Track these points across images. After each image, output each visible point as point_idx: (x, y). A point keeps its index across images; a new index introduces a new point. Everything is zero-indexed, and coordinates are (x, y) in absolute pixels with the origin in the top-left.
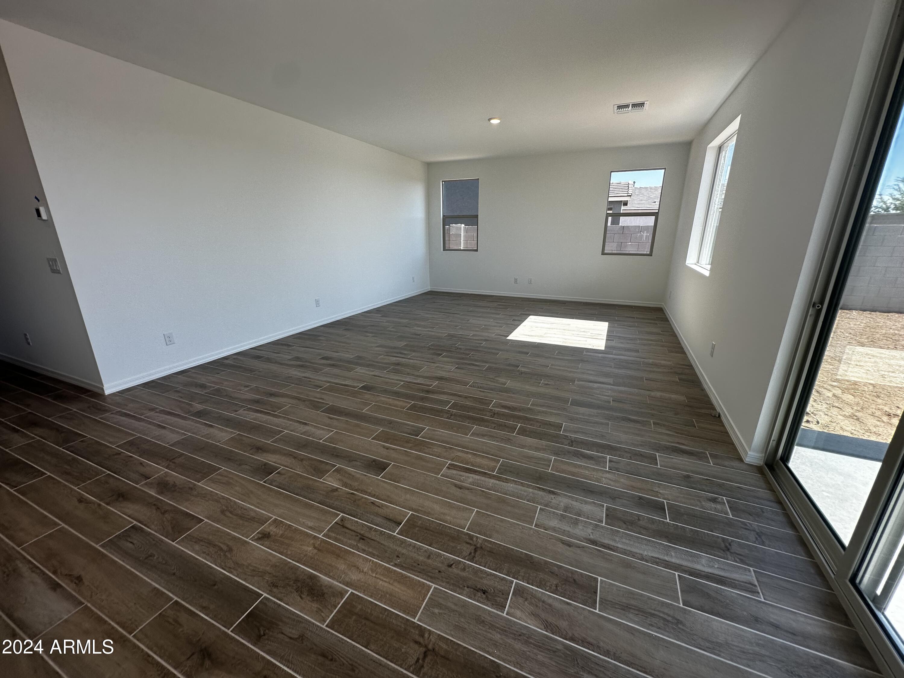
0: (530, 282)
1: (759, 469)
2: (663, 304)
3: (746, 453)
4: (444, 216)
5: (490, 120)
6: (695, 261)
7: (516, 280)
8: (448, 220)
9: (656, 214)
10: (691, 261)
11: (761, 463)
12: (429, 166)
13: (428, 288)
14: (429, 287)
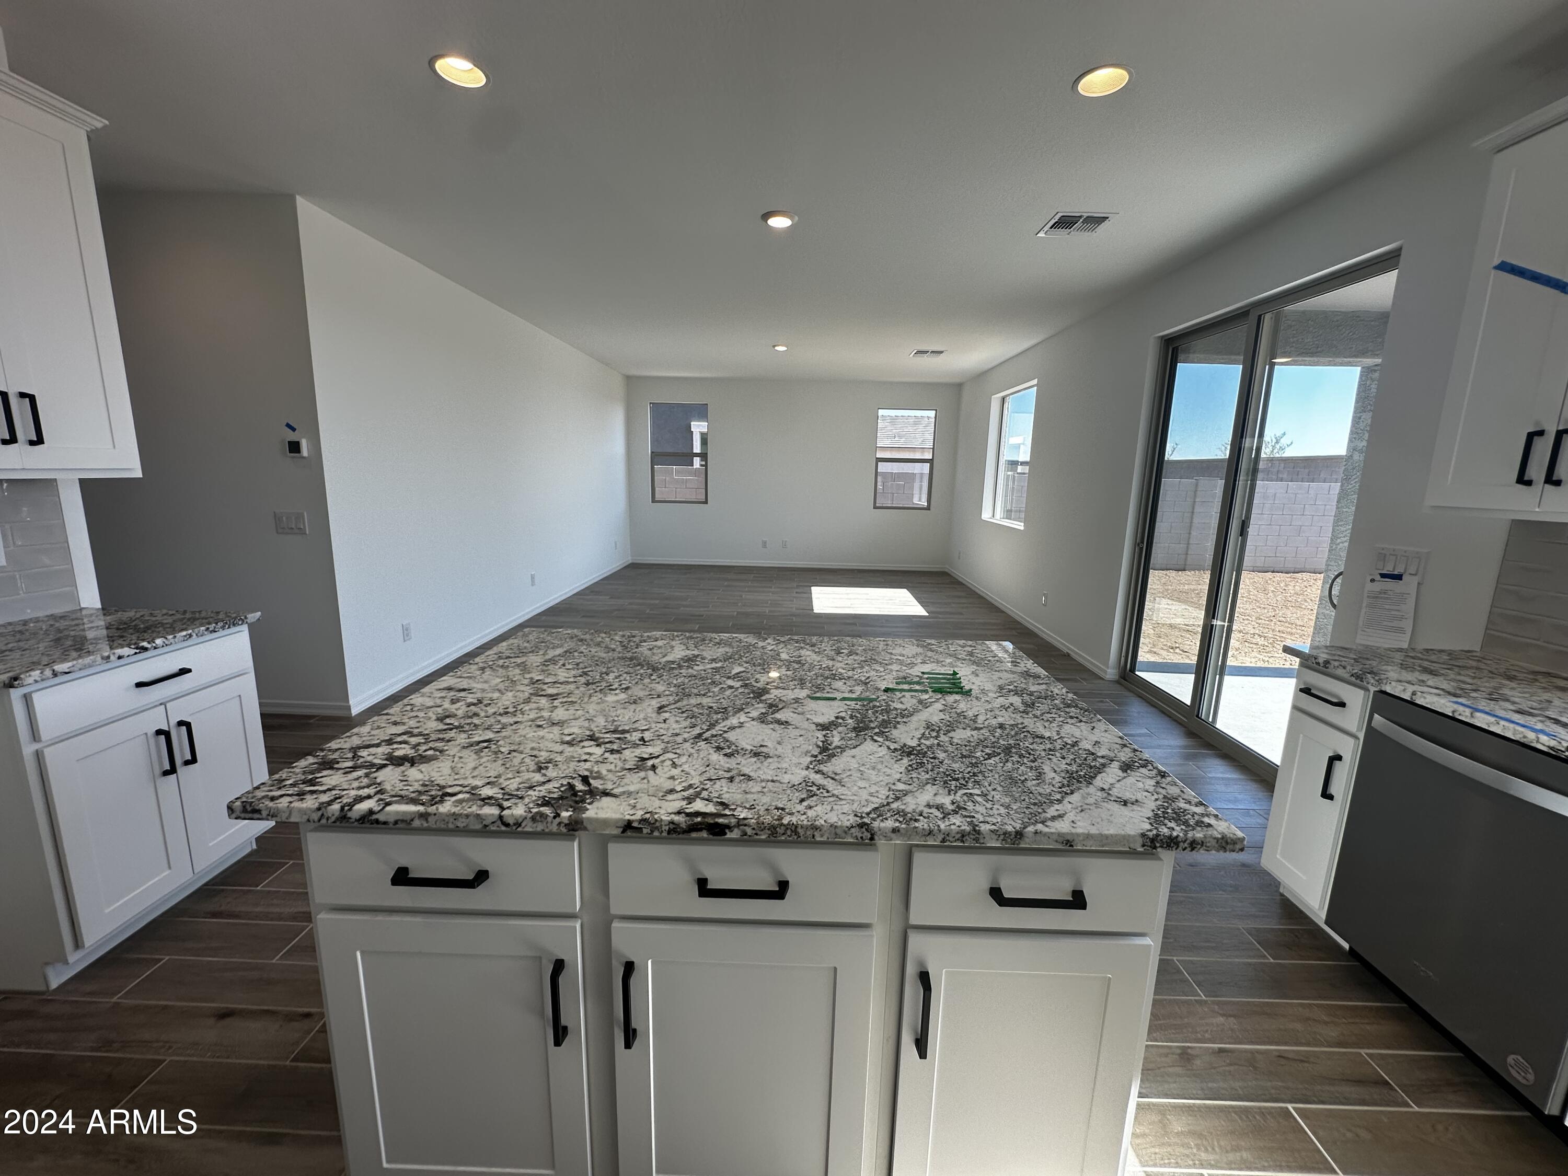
0: (784, 545)
1: (1117, 682)
2: (947, 566)
3: (1105, 672)
4: (652, 452)
5: (774, 346)
6: (991, 515)
7: (764, 544)
8: (657, 458)
9: (930, 461)
10: (986, 515)
11: (1116, 677)
12: (631, 381)
13: (629, 560)
14: (630, 558)
